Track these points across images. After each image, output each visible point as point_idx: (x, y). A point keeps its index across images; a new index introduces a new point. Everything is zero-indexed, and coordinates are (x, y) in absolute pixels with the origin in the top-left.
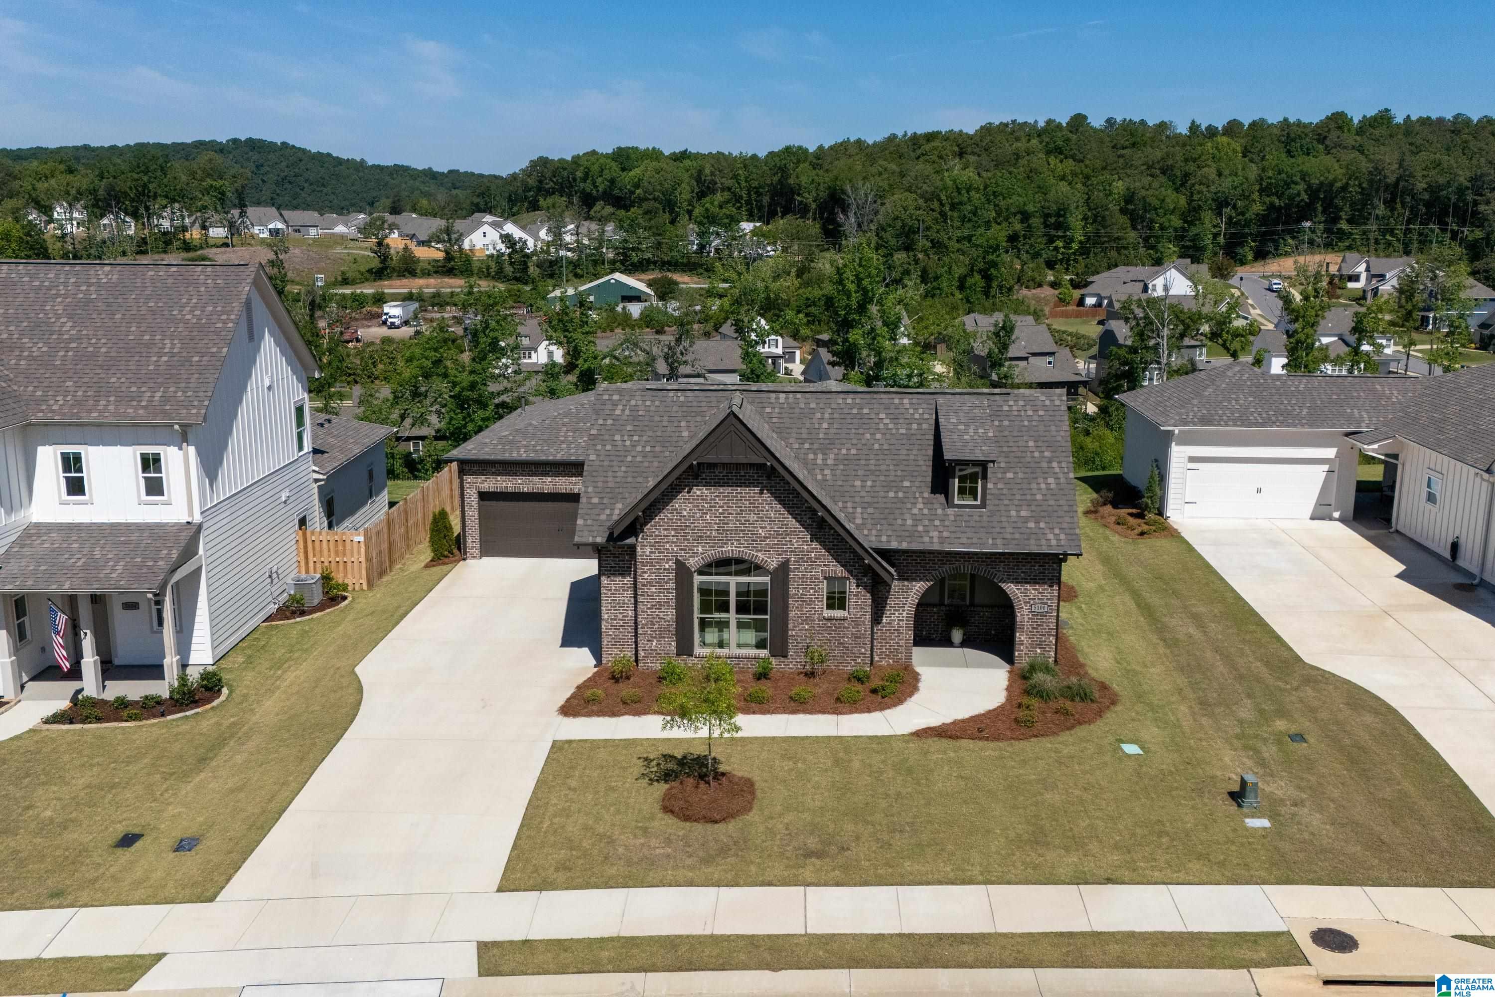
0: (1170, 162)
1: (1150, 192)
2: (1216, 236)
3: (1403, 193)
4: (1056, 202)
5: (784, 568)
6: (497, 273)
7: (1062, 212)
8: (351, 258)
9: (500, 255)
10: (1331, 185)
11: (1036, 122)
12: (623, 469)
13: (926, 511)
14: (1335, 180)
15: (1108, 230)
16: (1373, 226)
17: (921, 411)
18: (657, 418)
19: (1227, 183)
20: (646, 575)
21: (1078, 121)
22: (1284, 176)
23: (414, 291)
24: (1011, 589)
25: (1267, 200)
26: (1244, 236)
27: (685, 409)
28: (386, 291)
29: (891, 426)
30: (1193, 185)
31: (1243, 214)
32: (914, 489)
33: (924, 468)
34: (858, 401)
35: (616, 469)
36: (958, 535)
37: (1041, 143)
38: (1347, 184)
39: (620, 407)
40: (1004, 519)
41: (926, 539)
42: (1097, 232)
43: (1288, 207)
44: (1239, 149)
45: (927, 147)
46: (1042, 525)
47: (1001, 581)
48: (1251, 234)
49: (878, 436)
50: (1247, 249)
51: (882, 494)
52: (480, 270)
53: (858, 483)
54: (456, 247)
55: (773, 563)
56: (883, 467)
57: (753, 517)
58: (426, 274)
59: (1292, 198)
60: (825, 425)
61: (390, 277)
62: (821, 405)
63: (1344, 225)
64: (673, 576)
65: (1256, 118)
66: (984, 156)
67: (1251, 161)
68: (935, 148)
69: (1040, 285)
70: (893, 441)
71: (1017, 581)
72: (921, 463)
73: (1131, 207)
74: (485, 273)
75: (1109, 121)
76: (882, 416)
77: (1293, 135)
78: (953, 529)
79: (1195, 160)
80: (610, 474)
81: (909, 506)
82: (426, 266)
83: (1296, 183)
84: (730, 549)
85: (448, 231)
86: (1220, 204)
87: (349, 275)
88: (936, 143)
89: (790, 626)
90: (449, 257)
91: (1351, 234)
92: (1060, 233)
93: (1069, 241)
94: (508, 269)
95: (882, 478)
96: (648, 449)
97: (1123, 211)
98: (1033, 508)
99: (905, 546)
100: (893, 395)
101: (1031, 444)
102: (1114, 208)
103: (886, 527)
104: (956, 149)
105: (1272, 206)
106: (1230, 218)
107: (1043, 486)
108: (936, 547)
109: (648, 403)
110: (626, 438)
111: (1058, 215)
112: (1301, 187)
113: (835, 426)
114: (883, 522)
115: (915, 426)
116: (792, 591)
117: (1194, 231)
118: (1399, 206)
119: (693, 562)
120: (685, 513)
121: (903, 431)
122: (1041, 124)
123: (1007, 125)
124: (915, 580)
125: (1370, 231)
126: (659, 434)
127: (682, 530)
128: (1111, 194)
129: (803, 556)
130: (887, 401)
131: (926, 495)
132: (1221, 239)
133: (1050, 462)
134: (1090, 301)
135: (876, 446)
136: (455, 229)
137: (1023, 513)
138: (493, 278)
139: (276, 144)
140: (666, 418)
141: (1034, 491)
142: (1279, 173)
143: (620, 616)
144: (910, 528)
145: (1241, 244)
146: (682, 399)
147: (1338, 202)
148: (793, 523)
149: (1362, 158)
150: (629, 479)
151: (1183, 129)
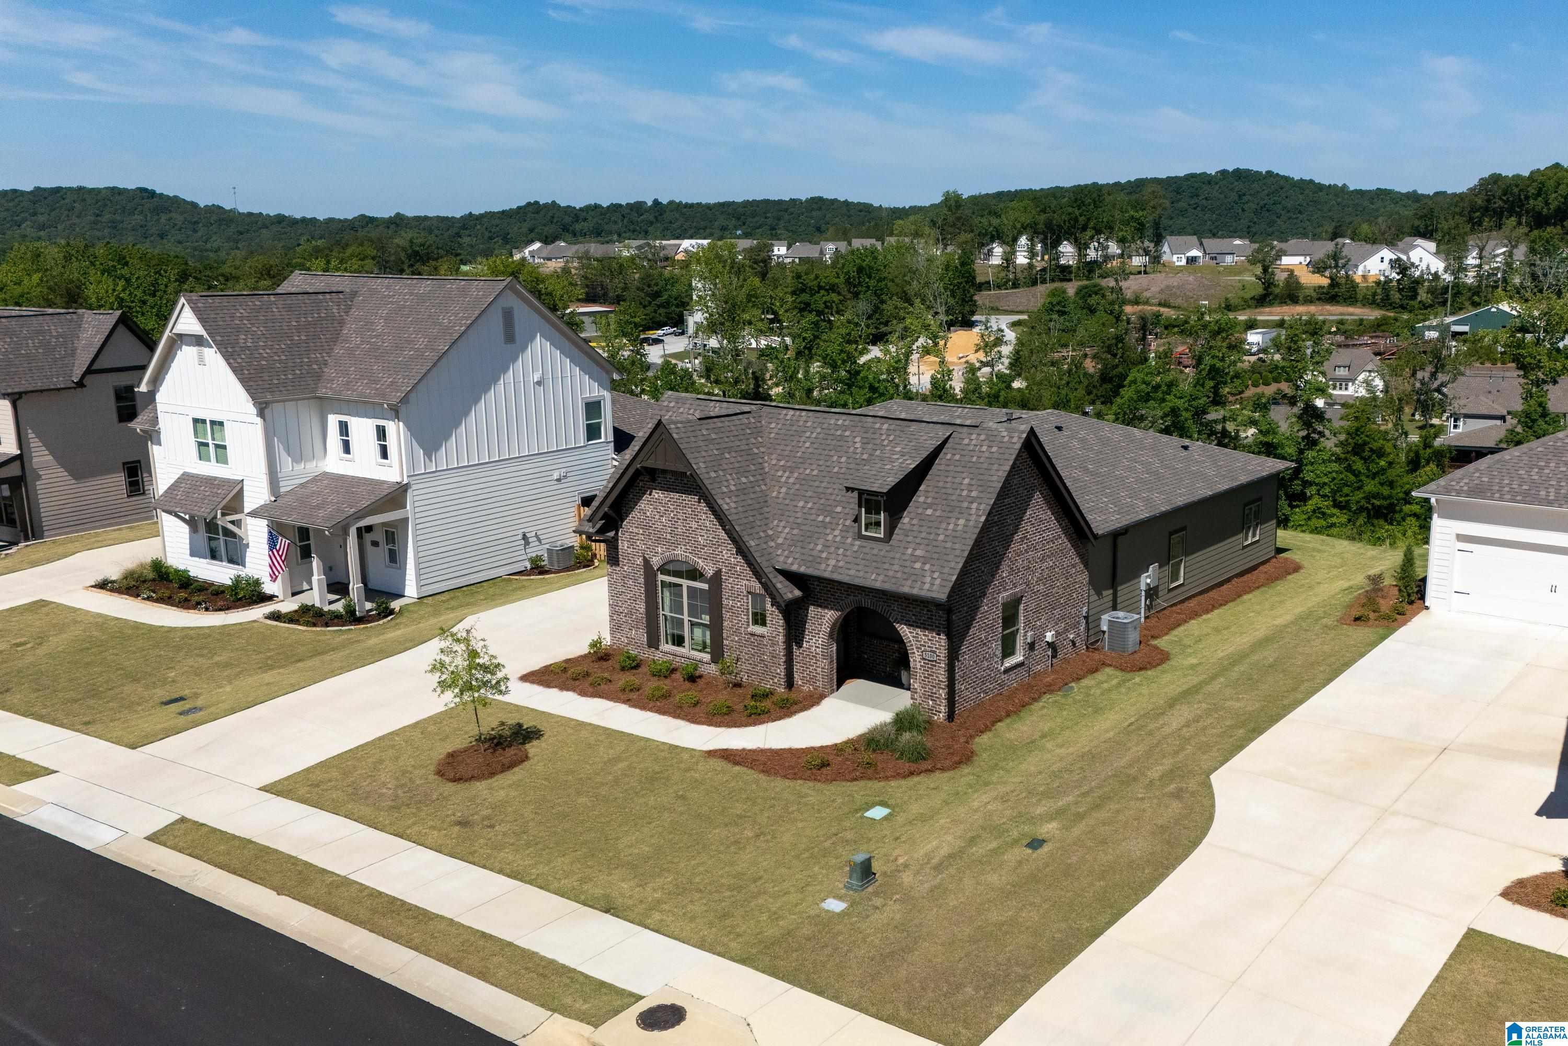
5: (718, 577)
6: (1382, 300)
8: (1240, 285)
9: (1388, 281)
13: (838, 539)
20: (625, 567)
23: (1286, 318)
24: (905, 631)
28: (1259, 318)
29: (859, 450)
32: (842, 516)
34: (847, 423)
36: (851, 566)
41: (823, 566)
47: (895, 621)
49: (843, 459)
51: (814, 517)
52: (1365, 297)
53: (801, 504)
54: (1343, 272)
55: (710, 572)
57: (694, 525)
58: (1309, 301)
60: (808, 444)
61: (1271, 304)
62: (815, 424)
64: (642, 572)
70: (852, 466)
71: (909, 625)
74: (1371, 301)
76: (858, 439)
78: (851, 559)
81: (828, 531)
82: (1307, 292)
84: (680, 554)
85: (1335, 256)
87: (1234, 302)
89: (725, 635)
90: (1334, 283)
94: (1396, 296)
95: (823, 501)
100: (878, 420)
101: (967, 481)
103: (797, 549)
113: (816, 446)
114: (798, 544)
115: (878, 453)
116: (725, 602)
119: (656, 562)
120: (648, 514)
121: (865, 457)
124: (826, 607)
127: (647, 529)
129: (731, 569)
131: (848, 523)
133: (972, 502)
136: (1344, 254)
137: (918, 553)
138: (1378, 305)
139: (1261, 172)
144: (818, 554)
148: (722, 535)
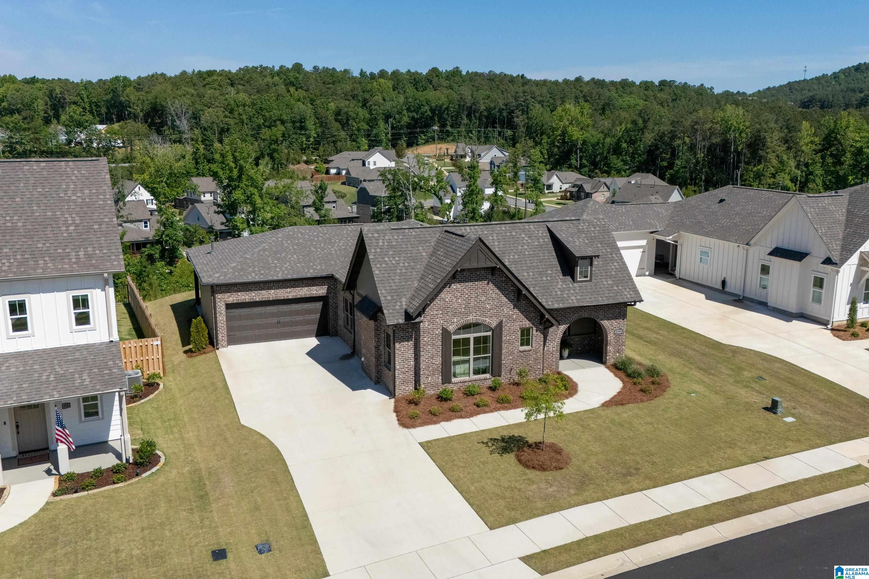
0: (356, 93)
1: (350, 109)
2: (387, 134)
3: (474, 112)
4: (299, 114)
5: (500, 325)
7: (302, 120)
10: (441, 107)
11: (273, 66)
12: (397, 277)
13: (564, 286)
14: (443, 104)
15: (330, 130)
16: (463, 129)
17: (541, 232)
18: (404, 246)
19: (388, 105)
20: (425, 339)
21: (298, 67)
22: (418, 101)
24: (605, 323)
25: (411, 114)
26: (400, 134)
27: (418, 239)
29: (530, 241)
30: (371, 105)
31: (399, 122)
32: (554, 275)
33: (555, 263)
34: (508, 228)
35: (394, 278)
36: (585, 297)
37: (281, 79)
38: (448, 106)
39: (381, 241)
40: (602, 286)
41: (570, 301)
42: (323, 132)
43: (421, 118)
44: (391, 86)
45: (210, 79)
46: (620, 288)
47: (602, 320)
48: (404, 133)
49: (526, 247)
50: (403, 142)
51: (540, 279)
53: (525, 274)
55: (494, 323)
56: (535, 264)
57: (483, 298)
59: (423, 114)
60: (496, 243)
62: (490, 232)
63: (449, 128)
64: (440, 338)
65: (395, 69)
66: (247, 85)
67: (399, 93)
68: (215, 80)
69: (299, 163)
70: (534, 249)
71: (608, 319)
72: (552, 260)
73: (340, 117)
75: (315, 67)
76: (523, 236)
77: (417, 80)
78: (581, 294)
79: (368, 92)
80: (391, 281)
81: (555, 284)
83: (424, 106)
84: (471, 318)
86: (387, 117)
88: (215, 77)
89: (503, 358)
91: (453, 133)
92: (303, 132)
93: (308, 137)
95: (536, 270)
96: (406, 264)
97: (336, 120)
98: (614, 279)
99: (561, 306)
100: (524, 224)
101: (599, 245)
102: (331, 118)
103: (548, 297)
104: (229, 81)
105: (413, 118)
106: (392, 124)
107: (613, 267)
108: (577, 305)
109: (396, 237)
110: (391, 259)
111: (301, 122)
112: (427, 108)
113: (502, 243)
114: (546, 294)
115: (541, 240)
116: (504, 338)
117: (375, 132)
118: (473, 118)
119: (451, 328)
120: (447, 300)
121: (536, 243)
122: (277, 68)
123: (257, 68)
124: (561, 324)
125: (462, 131)
126: (409, 255)
127: (445, 310)
128: (328, 110)
129: (510, 317)
130: (522, 227)
131: (561, 277)
132: (389, 136)
133: (611, 254)
134: (333, 171)
135: (527, 253)
137: (610, 282)
140: (409, 246)
141: (610, 270)
142: (415, 100)
143: (406, 366)
144: (560, 296)
145: (400, 139)
146: (414, 233)
147: (445, 116)
148: (504, 299)
149: (453, 92)
150: (403, 283)
151: (356, 73)
